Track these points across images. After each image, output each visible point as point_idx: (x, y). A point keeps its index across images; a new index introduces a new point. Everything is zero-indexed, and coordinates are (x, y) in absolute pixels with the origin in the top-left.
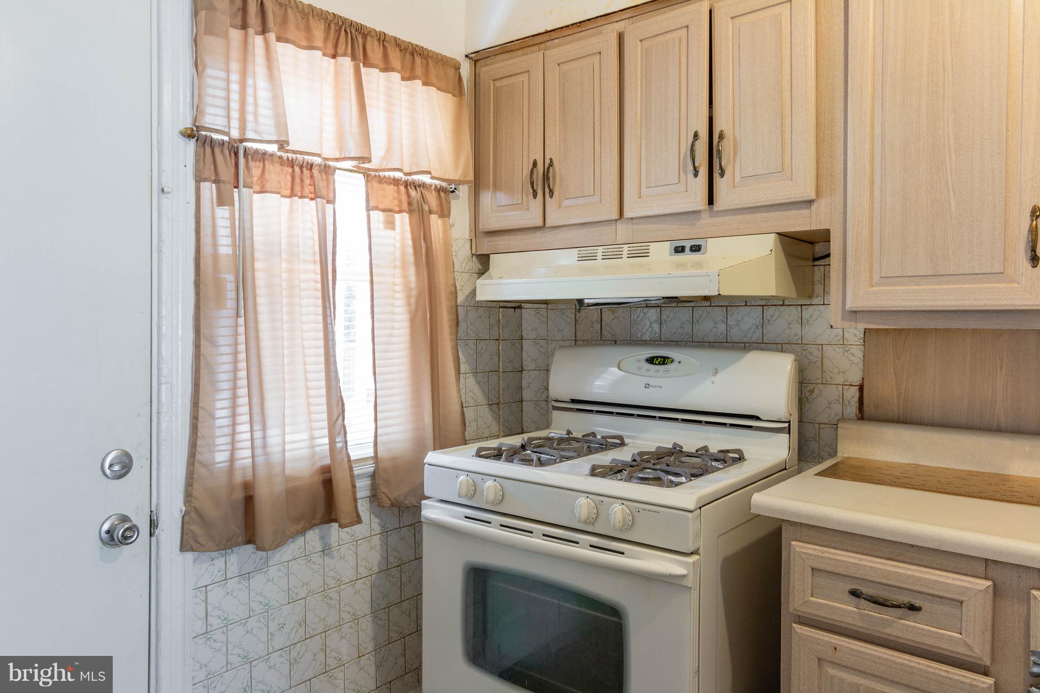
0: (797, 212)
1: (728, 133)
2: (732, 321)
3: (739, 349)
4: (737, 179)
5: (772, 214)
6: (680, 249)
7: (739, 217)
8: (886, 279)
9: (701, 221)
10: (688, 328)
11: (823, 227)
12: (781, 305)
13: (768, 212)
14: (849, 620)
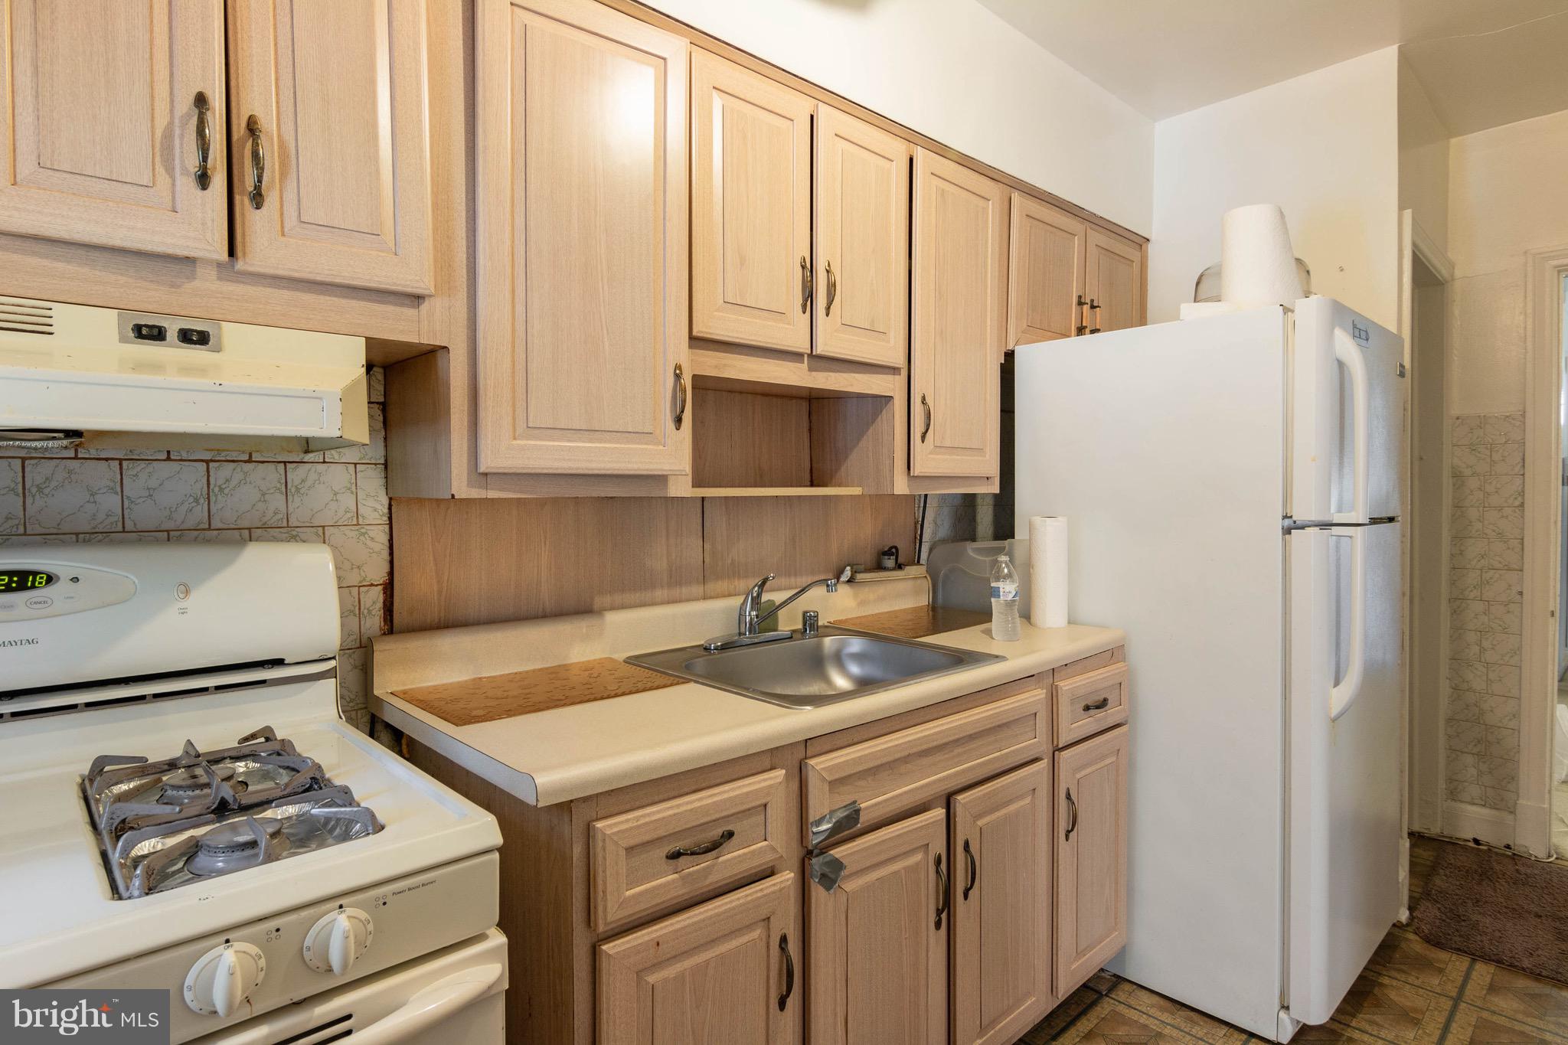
0: (398, 309)
4: (291, 221)
5: (354, 303)
6: (155, 332)
7: (286, 294)
9: (197, 283)
10: (112, 502)
11: (428, 339)
12: (245, 462)
13: (344, 297)
14: (673, 894)
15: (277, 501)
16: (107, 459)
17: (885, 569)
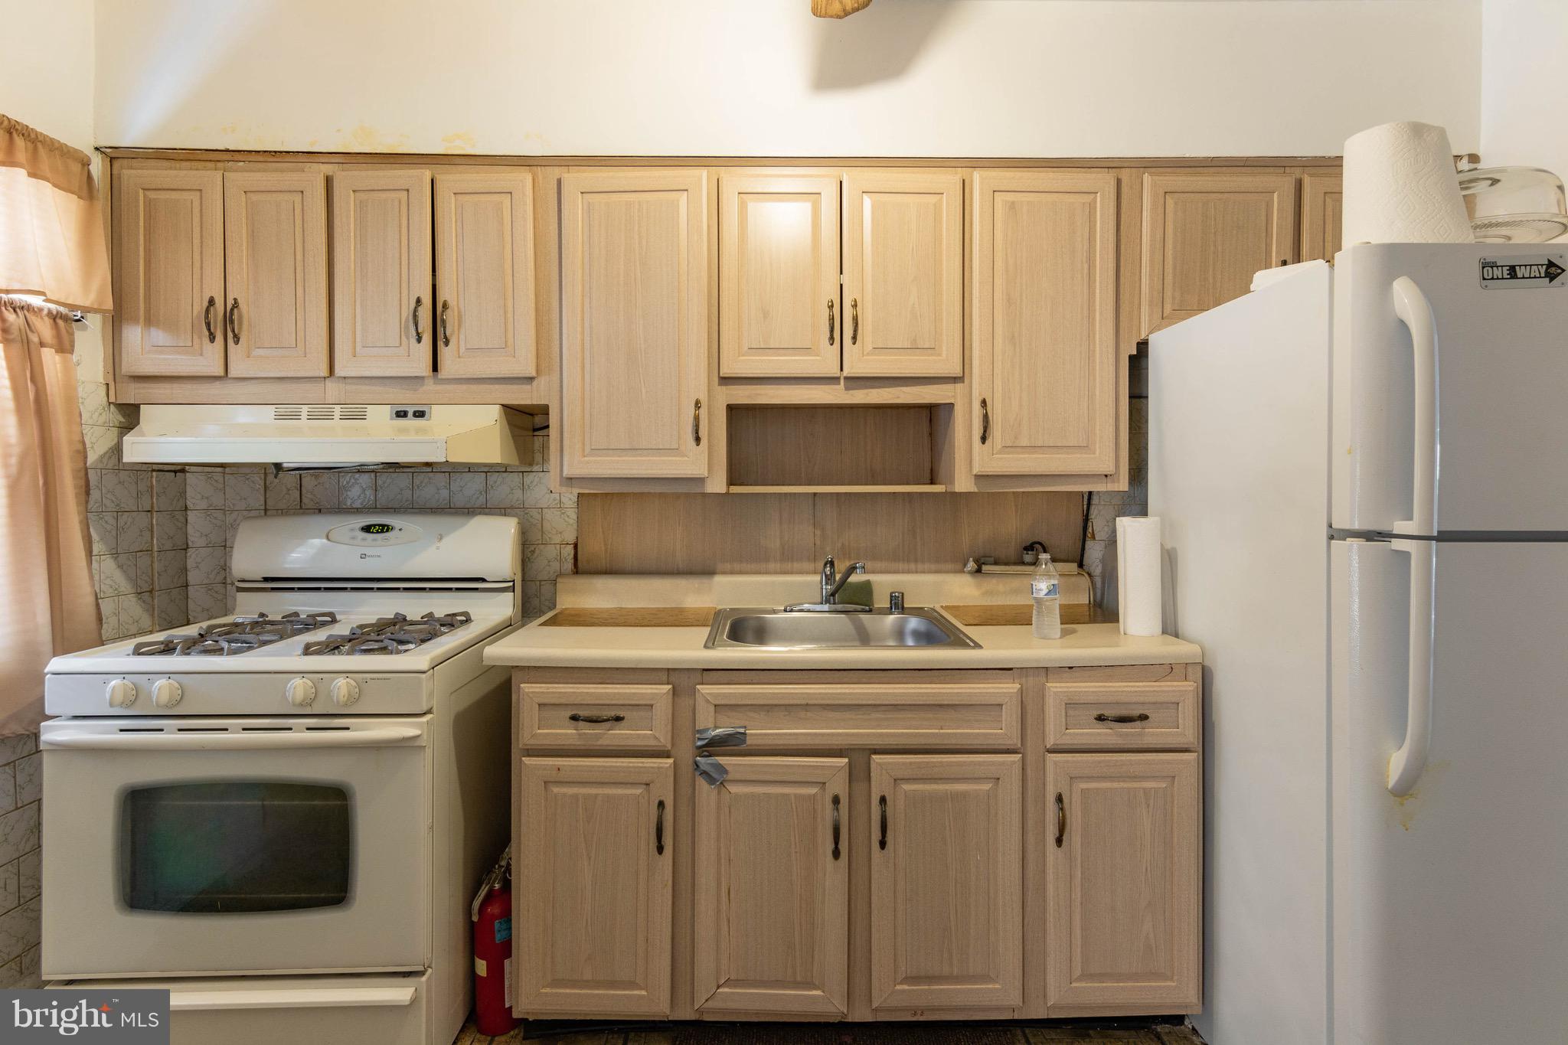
0: (520, 386)
1: (452, 303)
2: (454, 487)
3: (463, 514)
4: (462, 349)
5: (497, 386)
6: (402, 414)
7: (464, 387)
8: (595, 451)
9: (425, 388)
10: (408, 494)
11: (542, 402)
12: (503, 472)
13: (492, 384)
14: (570, 742)
15: (518, 493)
16: (444, 472)
17: (1023, 563)
